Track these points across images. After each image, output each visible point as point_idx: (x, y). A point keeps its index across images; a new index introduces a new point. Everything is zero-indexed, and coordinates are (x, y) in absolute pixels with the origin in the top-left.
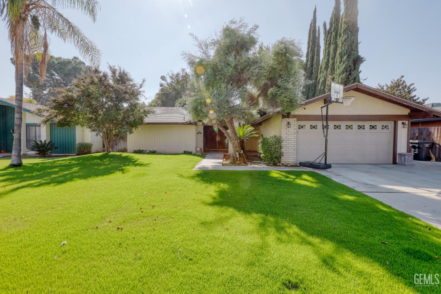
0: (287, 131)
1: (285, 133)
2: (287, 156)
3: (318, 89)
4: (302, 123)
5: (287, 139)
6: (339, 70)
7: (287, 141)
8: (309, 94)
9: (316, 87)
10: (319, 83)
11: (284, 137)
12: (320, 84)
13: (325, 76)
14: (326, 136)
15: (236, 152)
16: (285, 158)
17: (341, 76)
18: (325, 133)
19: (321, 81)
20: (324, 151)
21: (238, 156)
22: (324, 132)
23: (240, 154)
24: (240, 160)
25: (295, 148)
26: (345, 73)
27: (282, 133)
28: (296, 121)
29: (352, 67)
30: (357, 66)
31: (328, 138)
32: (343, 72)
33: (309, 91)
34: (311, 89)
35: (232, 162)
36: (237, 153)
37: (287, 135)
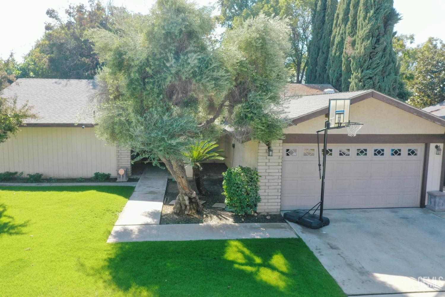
0: (267, 161)
1: (264, 164)
2: (266, 201)
3: (331, 55)
4: (291, 146)
5: (267, 174)
6: (363, 31)
7: (267, 178)
8: (318, 59)
9: (329, 48)
10: (333, 44)
11: (261, 170)
12: (335, 47)
13: (342, 34)
14: (323, 178)
15: (183, 195)
16: (264, 204)
17: (364, 43)
18: (322, 171)
19: (336, 42)
20: (320, 201)
21: (187, 202)
22: (320, 170)
23: (190, 199)
24: (190, 209)
25: (280, 187)
26: (371, 38)
27: (259, 164)
28: (281, 145)
29: (382, 30)
30: (389, 28)
31: (325, 181)
32: (367, 37)
33: (318, 53)
34: (321, 50)
35: (178, 211)
36: (186, 198)
37: (267, 167)
